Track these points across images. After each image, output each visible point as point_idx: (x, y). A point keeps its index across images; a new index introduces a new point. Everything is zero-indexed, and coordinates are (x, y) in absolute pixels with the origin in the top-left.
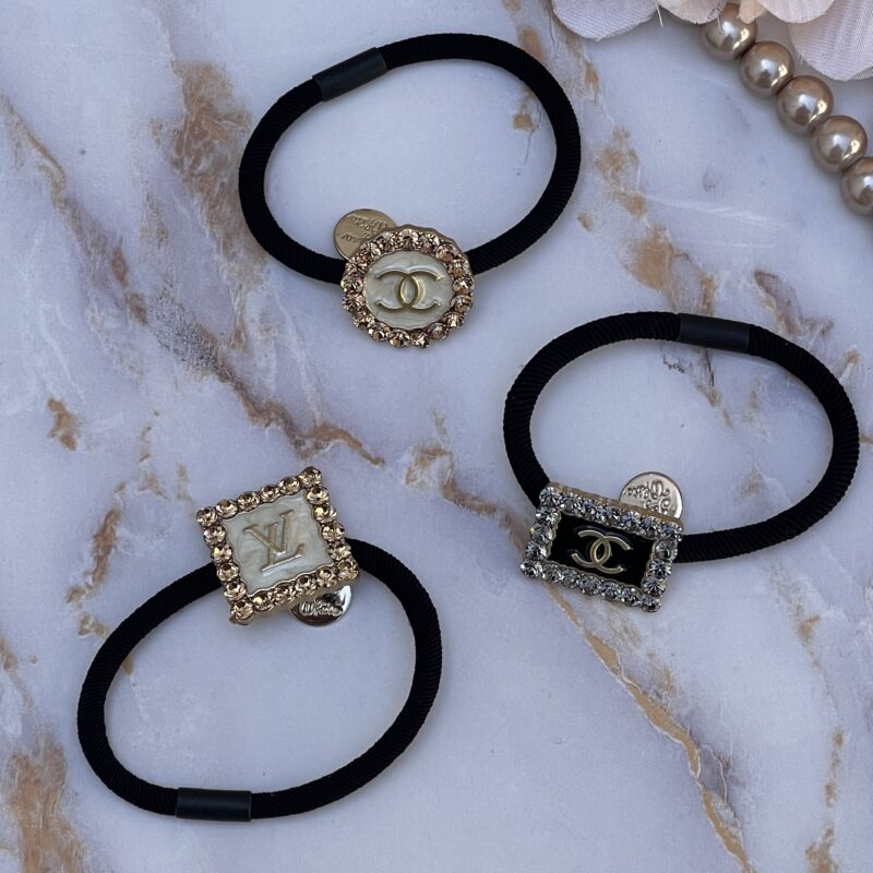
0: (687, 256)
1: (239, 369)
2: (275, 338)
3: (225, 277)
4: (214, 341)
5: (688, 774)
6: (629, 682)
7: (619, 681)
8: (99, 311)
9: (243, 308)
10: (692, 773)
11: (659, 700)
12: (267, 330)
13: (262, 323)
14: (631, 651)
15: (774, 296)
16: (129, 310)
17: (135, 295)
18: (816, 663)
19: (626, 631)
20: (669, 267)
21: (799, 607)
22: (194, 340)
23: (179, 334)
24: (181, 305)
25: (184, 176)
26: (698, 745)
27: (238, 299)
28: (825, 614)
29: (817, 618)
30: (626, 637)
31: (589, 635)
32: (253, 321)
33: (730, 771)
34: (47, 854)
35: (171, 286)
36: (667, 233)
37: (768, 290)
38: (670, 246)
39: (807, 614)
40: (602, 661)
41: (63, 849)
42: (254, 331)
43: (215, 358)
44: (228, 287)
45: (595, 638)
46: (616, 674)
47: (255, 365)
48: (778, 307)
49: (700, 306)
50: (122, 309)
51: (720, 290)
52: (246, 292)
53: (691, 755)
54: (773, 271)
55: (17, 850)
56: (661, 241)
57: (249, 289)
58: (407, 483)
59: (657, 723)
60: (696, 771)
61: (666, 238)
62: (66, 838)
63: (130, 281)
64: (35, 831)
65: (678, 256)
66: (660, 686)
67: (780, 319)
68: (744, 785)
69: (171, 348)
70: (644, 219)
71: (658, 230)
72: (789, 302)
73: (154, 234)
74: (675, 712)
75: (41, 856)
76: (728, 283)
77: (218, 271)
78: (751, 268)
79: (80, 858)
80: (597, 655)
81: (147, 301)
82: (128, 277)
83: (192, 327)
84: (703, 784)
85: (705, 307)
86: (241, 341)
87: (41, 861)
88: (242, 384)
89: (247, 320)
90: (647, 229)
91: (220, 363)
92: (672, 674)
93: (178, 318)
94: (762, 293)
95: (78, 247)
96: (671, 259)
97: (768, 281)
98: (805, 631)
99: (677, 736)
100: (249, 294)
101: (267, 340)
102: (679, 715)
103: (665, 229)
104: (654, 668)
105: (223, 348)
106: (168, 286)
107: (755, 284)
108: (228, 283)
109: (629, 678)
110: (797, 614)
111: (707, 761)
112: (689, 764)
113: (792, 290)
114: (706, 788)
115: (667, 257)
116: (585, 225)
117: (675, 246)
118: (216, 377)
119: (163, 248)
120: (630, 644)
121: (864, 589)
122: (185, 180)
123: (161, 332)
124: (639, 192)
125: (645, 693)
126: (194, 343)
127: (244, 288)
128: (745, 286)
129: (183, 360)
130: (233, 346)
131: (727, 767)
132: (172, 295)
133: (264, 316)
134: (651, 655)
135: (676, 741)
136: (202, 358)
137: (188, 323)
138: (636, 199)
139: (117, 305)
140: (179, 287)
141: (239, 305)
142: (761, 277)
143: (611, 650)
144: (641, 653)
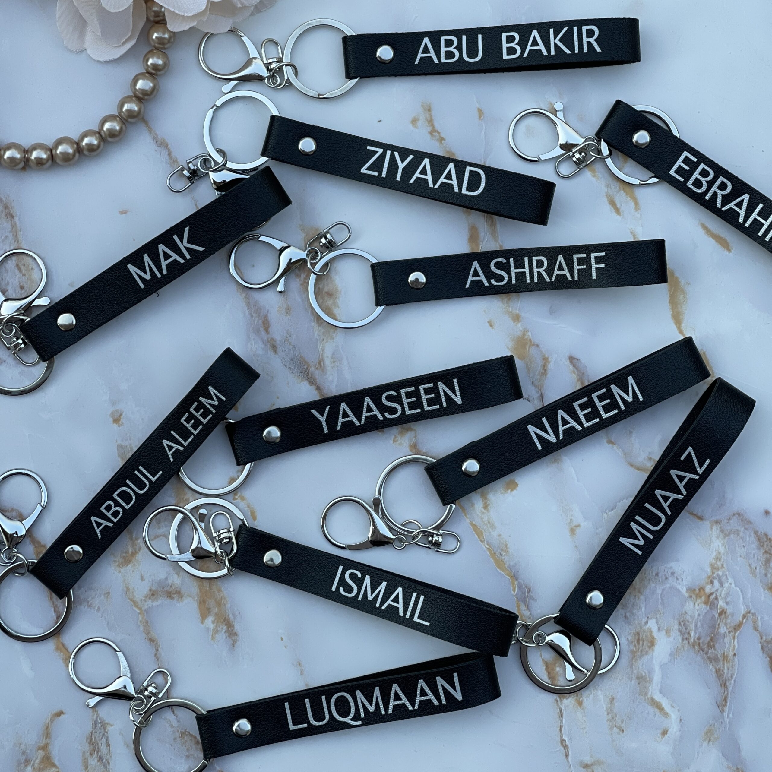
0: (538, 345)
1: (318, 380)
2: (337, 367)
3: (316, 334)
4: (309, 366)
5: (511, 592)
6: (489, 547)
7: (483, 546)
8: (255, 345)
9: (323, 350)
10: (513, 592)
11: (501, 557)
12: (334, 362)
13: (332, 358)
14: (490, 533)
15: (577, 369)
16: (269, 346)
17: (272, 339)
18: (576, 546)
19: (489, 522)
20: (529, 350)
21: (571, 520)
22: (298, 363)
23: (292, 360)
24: (294, 346)
25: (301, 283)
26: (517, 580)
27: (321, 346)
28: (582, 524)
29: (578, 526)
30: (489, 525)
31: (472, 524)
32: (328, 357)
33: (530, 593)
34: (210, 601)
35: (290, 336)
36: (529, 333)
37: (574, 366)
38: (530, 340)
39: (575, 523)
40: (477, 536)
41: (217, 600)
42: (328, 362)
43: (308, 374)
44: (317, 339)
45: (475, 525)
46: (482, 543)
47: (327, 379)
48: (578, 375)
49: (541, 370)
50: (266, 345)
51: (551, 363)
52: (326, 343)
53: (513, 584)
54: (578, 357)
55: (196, 598)
56: (526, 337)
57: (327, 341)
58: (394, 443)
59: (499, 568)
60: (514, 591)
61: (529, 335)
62: (219, 595)
63: (271, 332)
64: (205, 590)
65: (534, 345)
66: (502, 550)
67: (578, 380)
68: (536, 600)
69: (288, 366)
70: (519, 325)
71: (525, 331)
72: (583, 373)
73: (284, 310)
74: (508, 563)
75: (207, 603)
76: (556, 360)
77: (313, 330)
78: (567, 355)
79: (225, 605)
80: (474, 533)
81: (278, 342)
82: (270, 329)
83: (298, 358)
84: (517, 598)
85: (544, 371)
86: (321, 366)
87: (207, 604)
88: (319, 387)
89: (325, 356)
90: (520, 331)
91: (310, 376)
92: (508, 545)
93: (292, 352)
94: (571, 367)
95: (247, 312)
96: (530, 347)
97: (575, 361)
98: (573, 531)
99: (507, 575)
100: (327, 344)
101: (334, 367)
102: (510, 565)
103: (528, 331)
104: (500, 541)
105: (312, 369)
106: (288, 336)
107: (568, 362)
108: (317, 337)
109: (488, 545)
110: (570, 523)
111: (520, 587)
112: (512, 588)
113: (586, 367)
114: (518, 600)
115: (528, 345)
116: (491, 326)
117: (532, 340)
118: (308, 383)
119: (288, 317)
120: (490, 529)
121: (603, 514)
122: (301, 285)
123: (283, 358)
124: (518, 312)
125: (495, 553)
126: (298, 365)
127: (325, 340)
128: (564, 363)
129: (293, 373)
130: (317, 368)
131: (529, 591)
132: (290, 341)
133: (333, 354)
134: (500, 535)
135: (507, 576)
136: (302, 373)
137: (297, 355)
138: (516, 315)
139: (264, 343)
140: (294, 337)
141: (322, 349)
142: (572, 359)
143: (481, 531)
144: (495, 534)
